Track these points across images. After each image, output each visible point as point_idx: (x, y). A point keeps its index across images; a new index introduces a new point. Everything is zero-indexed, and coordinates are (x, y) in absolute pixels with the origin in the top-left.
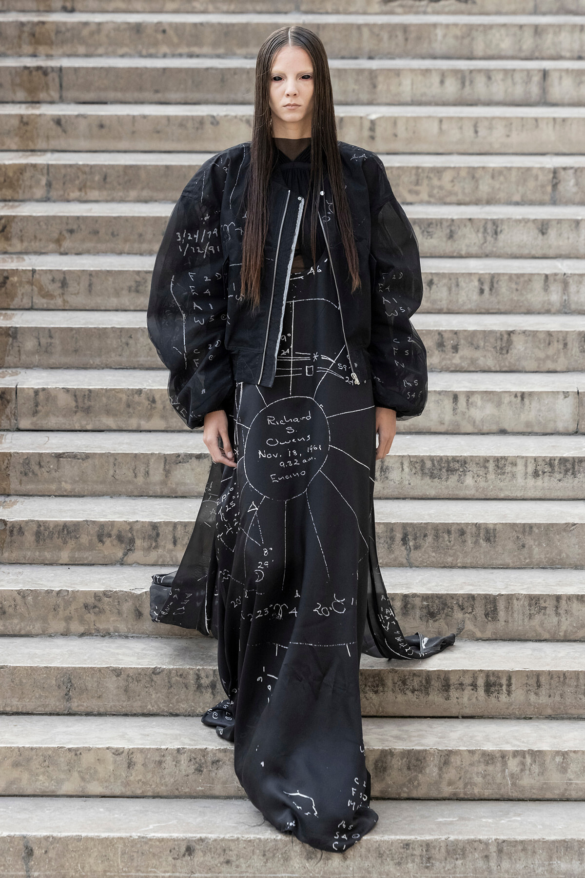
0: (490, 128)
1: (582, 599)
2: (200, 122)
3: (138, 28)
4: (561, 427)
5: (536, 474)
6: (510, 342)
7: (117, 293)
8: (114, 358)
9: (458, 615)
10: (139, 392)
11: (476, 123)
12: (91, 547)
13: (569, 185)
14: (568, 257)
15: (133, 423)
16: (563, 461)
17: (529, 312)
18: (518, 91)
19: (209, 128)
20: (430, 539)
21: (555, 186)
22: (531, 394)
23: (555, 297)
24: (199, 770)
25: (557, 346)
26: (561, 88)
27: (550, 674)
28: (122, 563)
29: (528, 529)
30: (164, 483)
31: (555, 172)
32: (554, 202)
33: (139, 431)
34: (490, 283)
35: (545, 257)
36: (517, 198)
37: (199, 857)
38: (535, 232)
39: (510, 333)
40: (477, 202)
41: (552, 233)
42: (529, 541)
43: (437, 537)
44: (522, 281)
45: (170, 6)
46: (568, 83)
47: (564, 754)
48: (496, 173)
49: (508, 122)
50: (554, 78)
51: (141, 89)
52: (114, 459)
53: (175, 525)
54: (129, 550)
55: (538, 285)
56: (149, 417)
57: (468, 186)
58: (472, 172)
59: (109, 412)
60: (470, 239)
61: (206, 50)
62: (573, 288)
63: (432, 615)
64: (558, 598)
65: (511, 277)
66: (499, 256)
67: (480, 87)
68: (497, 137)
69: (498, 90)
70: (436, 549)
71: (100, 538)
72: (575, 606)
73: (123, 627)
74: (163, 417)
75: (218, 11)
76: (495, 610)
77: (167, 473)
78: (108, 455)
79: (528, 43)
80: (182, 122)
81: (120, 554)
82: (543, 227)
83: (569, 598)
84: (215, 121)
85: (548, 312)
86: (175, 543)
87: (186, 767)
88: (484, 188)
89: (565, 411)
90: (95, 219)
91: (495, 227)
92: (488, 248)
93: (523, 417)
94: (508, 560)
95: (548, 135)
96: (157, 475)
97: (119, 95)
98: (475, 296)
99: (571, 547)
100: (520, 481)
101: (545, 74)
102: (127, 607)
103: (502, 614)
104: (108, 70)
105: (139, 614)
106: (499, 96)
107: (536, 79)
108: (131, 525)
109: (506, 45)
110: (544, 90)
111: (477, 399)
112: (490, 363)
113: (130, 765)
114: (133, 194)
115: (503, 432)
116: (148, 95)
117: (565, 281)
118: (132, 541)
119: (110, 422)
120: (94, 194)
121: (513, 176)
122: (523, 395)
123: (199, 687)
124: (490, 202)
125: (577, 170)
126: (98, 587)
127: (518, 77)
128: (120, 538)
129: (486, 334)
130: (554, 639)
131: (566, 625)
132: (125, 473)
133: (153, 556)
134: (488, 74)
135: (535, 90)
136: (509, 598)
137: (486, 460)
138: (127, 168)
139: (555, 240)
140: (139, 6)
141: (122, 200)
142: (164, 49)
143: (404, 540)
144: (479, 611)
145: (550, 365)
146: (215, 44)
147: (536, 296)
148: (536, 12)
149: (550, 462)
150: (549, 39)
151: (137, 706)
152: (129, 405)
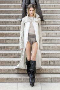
1: (47, 53)
2: (9, 6)
10: (3, 33)
13: (46, 12)
15: (2, 36)
16: (45, 40)
19: (10, 7)
23: (44, 23)
24: (9, 71)
25: (45, 28)
27: (44, 61)
28: (1, 50)
31: (44, 11)
33: (3, 37)
37: (9, 80)
46: (46, 2)
47: (45, 69)
50: (44, 1)
53: (6, 46)
56: (4, 35)
62: (46, 22)
64: (45, 53)
73: (1, 57)
80: (7, 6)
81: (1, 49)
84: (10, 6)
86: (6, 48)
87: (7, 70)
89: (45, 35)
95: (43, 7)
96: (4, 41)
102: (1, 55)
105: (3, 55)
107: (42, 1)
108: (2, 46)
110: (43, 3)
113: (2, 70)
118: (2, 48)
123: (9, 63)
128: (1, 48)
130: (44, 57)
131: (45, 56)
132: (1, 41)
133: (4, 50)
135: (42, 3)
141: (1, 14)
145: (44, 30)
149: (44, 40)
151: (3, 64)
152: (2, 34)
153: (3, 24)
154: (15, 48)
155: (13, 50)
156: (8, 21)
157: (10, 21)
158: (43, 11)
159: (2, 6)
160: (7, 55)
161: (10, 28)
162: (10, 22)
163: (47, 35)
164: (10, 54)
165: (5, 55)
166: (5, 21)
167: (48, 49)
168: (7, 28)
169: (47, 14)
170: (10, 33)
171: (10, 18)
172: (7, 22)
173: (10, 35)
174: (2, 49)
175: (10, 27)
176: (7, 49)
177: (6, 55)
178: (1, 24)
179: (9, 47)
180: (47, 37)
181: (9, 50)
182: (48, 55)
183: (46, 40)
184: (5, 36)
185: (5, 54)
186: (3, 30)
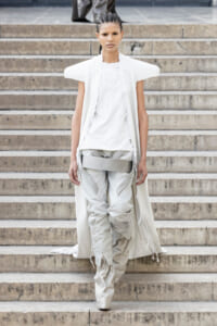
0: (169, 119)
1: (209, 314)
2: (49, 117)
3: (23, 79)
4: (199, 242)
5: (189, 262)
6: (178, 208)
7: (15, 188)
8: (14, 215)
9: (158, 321)
10: (25, 229)
11: (163, 117)
12: (5, 293)
13: (201, 143)
14: (202, 172)
15: (22, 242)
16: (201, 256)
17: (186, 195)
18: (180, 104)
19: (52, 120)
20: (146, 290)
21: (196, 143)
22: (187, 229)
23: (196, 189)
25: (197, 209)
26: (198, 102)
28: (18, 300)
29: (186, 285)
30: (35, 267)
31: (196, 137)
32: (195, 150)
33: (24, 245)
34: (169, 183)
35: (192, 172)
36: (180, 148)
38: (187, 162)
39: (178, 204)
40: (164, 150)
41: (195, 163)
42: (187, 290)
43: (149, 288)
44: (182, 182)
45: (36, 69)
46: (200, 101)
48: (171, 138)
49: (176, 116)
50: (195, 98)
51: (24, 104)
52: (14, 257)
53: (40, 284)
54: (21, 295)
55: (189, 184)
56: (29, 239)
57: (160, 143)
58: (162, 137)
59: (12, 237)
60: (161, 165)
61: (51, 88)
62: (204, 185)
63: (147, 321)
64: (199, 314)
65: (178, 181)
66: (173, 172)
67: (164, 103)
68: (172, 123)
69: (172, 103)
70: (149, 293)
71: (9, 290)
72: (206, 317)
74: (35, 239)
75: (56, 72)
76: (173, 319)
77: (37, 262)
78: (12, 255)
79: (184, 84)
80: (41, 117)
81: (17, 296)
82: (191, 160)
83: (204, 314)
84: (55, 117)
85: (193, 195)
86: (40, 291)
88: (167, 144)
89: (201, 237)
90: (6, 158)
91: (171, 160)
92: (169, 168)
93: (184, 239)
94: (178, 298)
95: (192, 122)
96: (32, 264)
97: (16, 107)
98: (163, 189)
99: (204, 292)
100: (183, 265)
101: (191, 97)
102: (21, 318)
103: (176, 320)
104: (10, 96)
105: (25, 321)
106: (173, 106)
107: (187, 98)
108: (22, 285)
109: (175, 84)
110: (191, 104)
111: (165, 232)
112: (170, 216)
114: (21, 147)
115: (175, 245)
116: (27, 106)
117: (200, 182)
118: (22, 291)
119: (12, 241)
120: (5, 147)
121: (179, 139)
122: (183, 230)
124: (169, 149)
125: (205, 137)
126: (9, 310)
127: (180, 98)
128: (17, 290)
129: (168, 204)
132: (19, 263)
133: (31, 297)
134: (168, 97)
135: (187, 104)
136: (179, 314)
137: (169, 256)
138: (19, 136)
139: (196, 165)
140: (22, 69)
141: (17, 150)
142: (34, 87)
143: (135, 290)
144: (167, 319)
145: (194, 217)
146: (55, 85)
147: (189, 188)
148: (187, 71)
149: (195, 257)
150: (192, 82)
152: (21, 234)
153: (25, 191)
154: (75, 290)
155: (67, 301)
156: (47, 180)
157: (53, 180)
158: (192, 140)
159: (21, 116)
160: (42, 320)
161: (53, 210)
162: (52, 184)
163: (207, 238)
164: (54, 315)
165: (35, 322)
166: (35, 181)
167: (212, 296)
168: (43, 209)
169: (207, 150)
170: (56, 230)
171: (53, 168)
172: (44, 183)
173: (55, 238)
174: (25, 297)
175: (55, 204)
176: (43, 297)
177: (37, 319)
178: (18, 191)
179: (53, 285)
180: (206, 245)
181: (53, 298)
182: (213, 320)
183: (203, 259)
184: (32, 242)
185: (34, 315)
186: (26, 216)
